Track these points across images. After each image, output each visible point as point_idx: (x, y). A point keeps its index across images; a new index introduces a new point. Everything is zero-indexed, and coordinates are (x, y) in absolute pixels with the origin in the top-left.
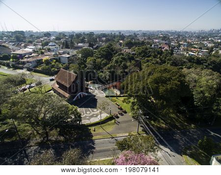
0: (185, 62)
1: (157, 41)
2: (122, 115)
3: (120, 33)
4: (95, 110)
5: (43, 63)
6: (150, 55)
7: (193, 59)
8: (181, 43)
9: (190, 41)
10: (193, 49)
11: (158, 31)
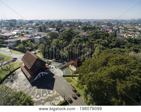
0: (125, 42)
1: (103, 26)
2: (76, 98)
3: (79, 21)
4: (51, 92)
5: (21, 43)
6: (100, 37)
7: (132, 40)
8: (119, 27)
9: (126, 26)
10: (129, 32)
11: (104, 20)
